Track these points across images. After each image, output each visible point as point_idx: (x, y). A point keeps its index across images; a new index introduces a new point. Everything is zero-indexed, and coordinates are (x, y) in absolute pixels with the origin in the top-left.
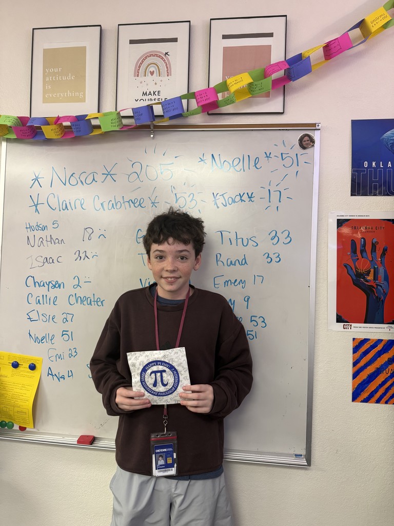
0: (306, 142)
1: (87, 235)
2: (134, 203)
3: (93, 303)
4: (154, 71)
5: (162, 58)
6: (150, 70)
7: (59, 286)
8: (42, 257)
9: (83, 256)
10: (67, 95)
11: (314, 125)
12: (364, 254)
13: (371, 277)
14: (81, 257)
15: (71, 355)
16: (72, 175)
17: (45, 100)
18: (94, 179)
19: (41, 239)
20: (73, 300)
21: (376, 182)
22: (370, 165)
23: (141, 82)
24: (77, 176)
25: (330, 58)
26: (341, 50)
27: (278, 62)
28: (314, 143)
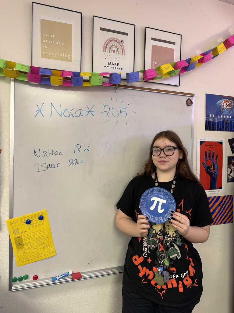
0: (189, 103)
1: (77, 149)
4: (115, 50)
5: (120, 44)
6: (113, 49)
8: (46, 164)
9: (74, 162)
10: (59, 55)
11: (193, 94)
12: (210, 158)
13: (212, 169)
14: (73, 163)
16: (66, 110)
17: (43, 56)
18: (80, 114)
19: (45, 152)
21: (214, 124)
22: (212, 116)
23: (107, 56)
24: (69, 111)
25: (203, 63)
26: (208, 60)
27: (183, 61)
28: (192, 103)
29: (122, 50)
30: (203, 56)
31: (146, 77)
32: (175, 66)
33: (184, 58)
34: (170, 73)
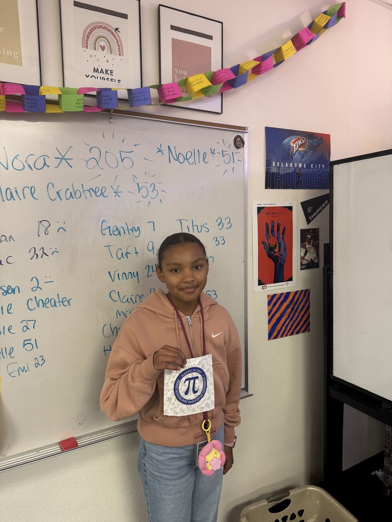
0: (239, 143)
1: (43, 230)
2: (95, 192)
3: (57, 304)
4: (104, 46)
5: (113, 34)
6: (100, 44)
7: (13, 291)
9: (40, 253)
11: (244, 128)
12: (273, 233)
13: (276, 250)
14: (37, 255)
15: (37, 365)
16: (16, 157)
18: (45, 164)
20: (33, 304)
21: (279, 178)
22: (276, 164)
23: (91, 56)
24: (22, 158)
25: (259, 74)
26: (267, 69)
27: (226, 69)
28: (244, 144)
29: (119, 46)
30: (259, 63)
31: (163, 97)
32: (214, 78)
33: (228, 65)
34: (205, 91)
